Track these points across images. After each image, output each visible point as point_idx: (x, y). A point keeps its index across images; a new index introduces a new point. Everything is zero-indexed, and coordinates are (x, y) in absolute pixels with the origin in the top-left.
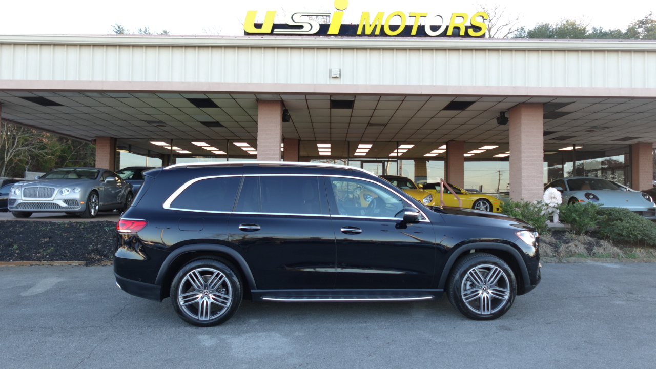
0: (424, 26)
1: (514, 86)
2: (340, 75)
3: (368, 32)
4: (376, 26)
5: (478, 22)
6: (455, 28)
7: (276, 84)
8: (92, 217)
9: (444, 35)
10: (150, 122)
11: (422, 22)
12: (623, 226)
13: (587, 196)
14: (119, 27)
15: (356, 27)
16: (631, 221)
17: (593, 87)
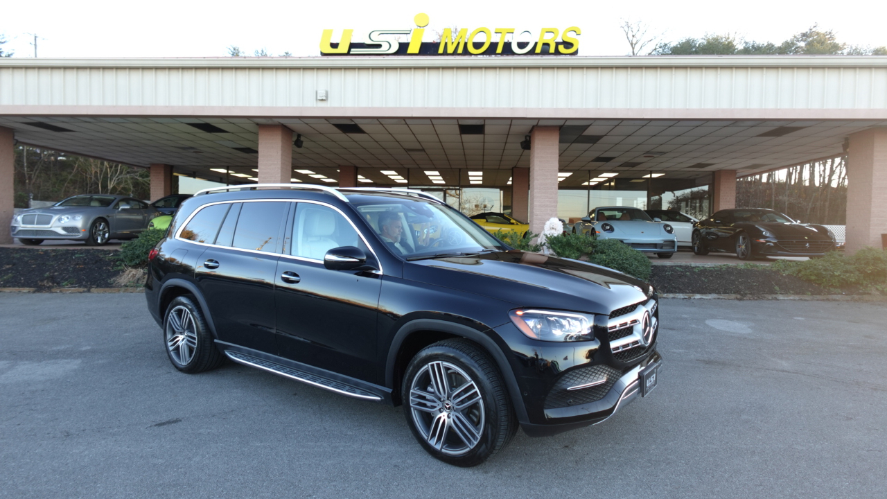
0: (511, 43)
1: (511, 107)
2: (327, 97)
3: (450, 50)
4: (459, 43)
5: (570, 37)
6: (544, 44)
7: (261, 107)
8: (99, 245)
9: (532, 52)
10: (184, 148)
11: (508, 38)
12: (601, 259)
13: (603, 227)
14: (234, 49)
15: (437, 45)
16: (612, 254)
17: (599, 107)
